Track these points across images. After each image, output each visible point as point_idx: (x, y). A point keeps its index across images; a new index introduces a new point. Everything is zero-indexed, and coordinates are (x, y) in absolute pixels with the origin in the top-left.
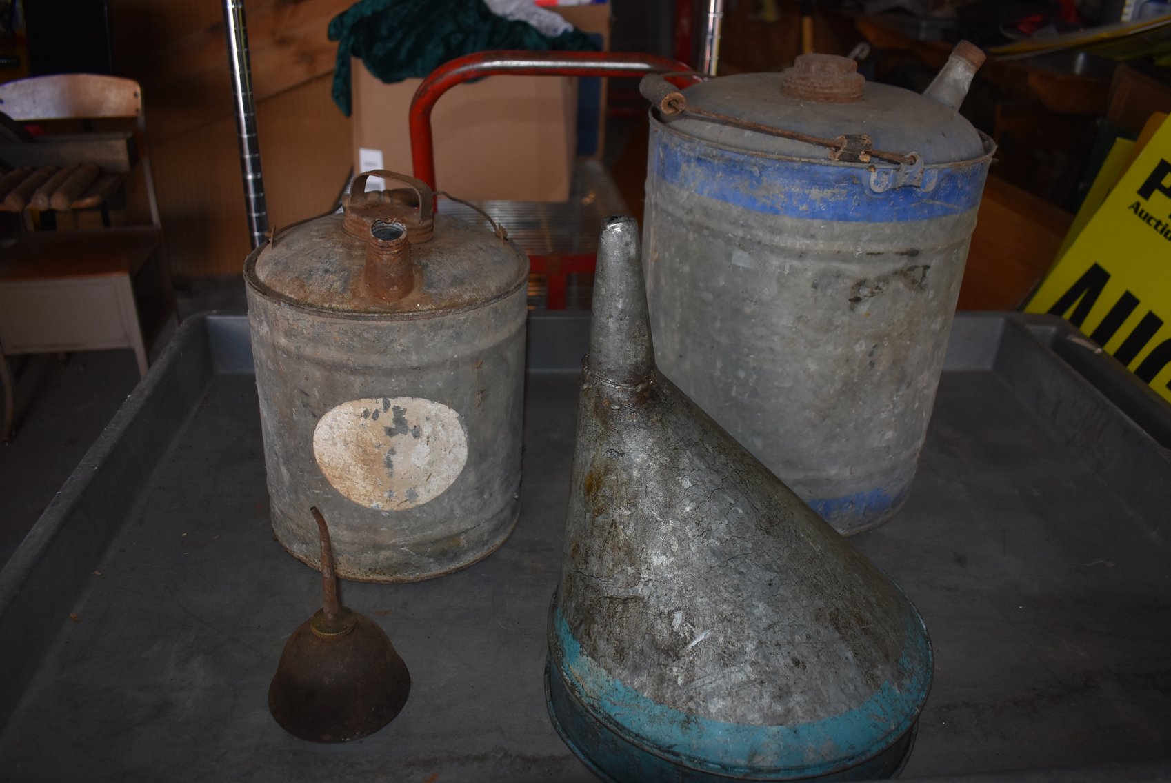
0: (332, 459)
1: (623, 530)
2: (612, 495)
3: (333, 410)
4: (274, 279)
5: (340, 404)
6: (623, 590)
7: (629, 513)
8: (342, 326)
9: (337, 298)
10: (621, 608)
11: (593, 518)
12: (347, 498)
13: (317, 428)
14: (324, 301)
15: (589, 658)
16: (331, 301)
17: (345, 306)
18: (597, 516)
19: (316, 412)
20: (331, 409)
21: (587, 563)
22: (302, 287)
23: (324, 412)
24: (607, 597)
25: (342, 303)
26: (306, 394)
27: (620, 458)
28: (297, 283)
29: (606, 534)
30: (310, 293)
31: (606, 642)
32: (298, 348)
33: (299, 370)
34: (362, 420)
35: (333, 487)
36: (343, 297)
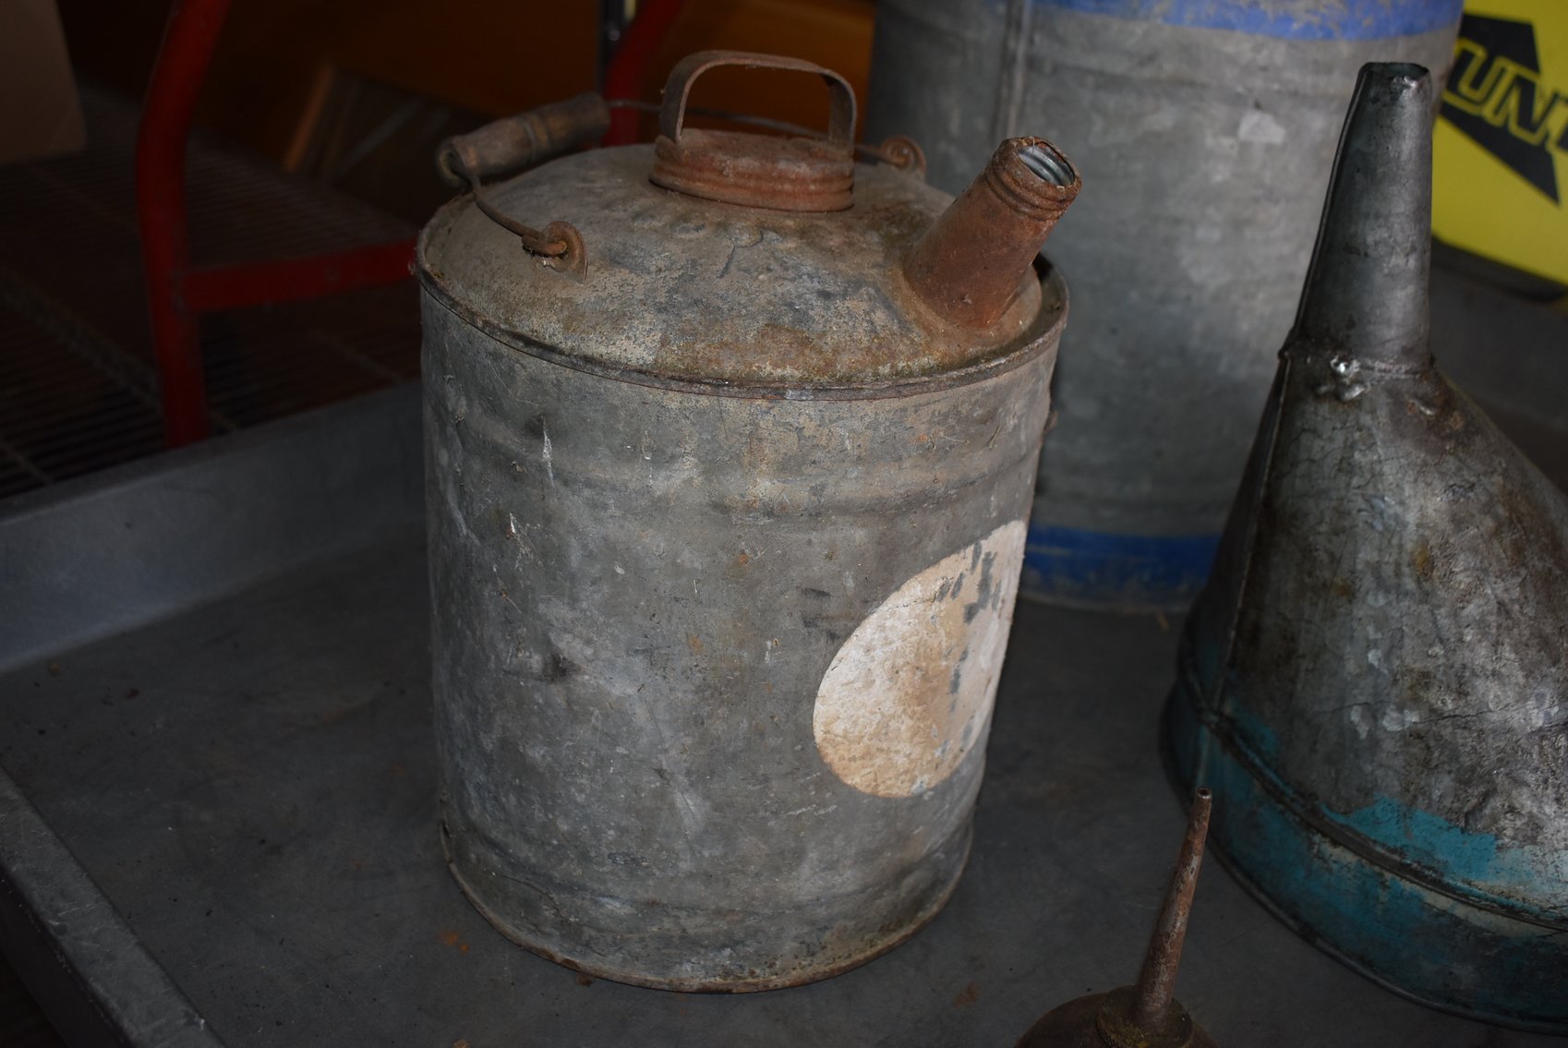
0: (855, 723)
1: (1521, 613)
2: (1481, 562)
3: (881, 608)
4: (699, 346)
5: (898, 589)
6: (1556, 709)
7: (1520, 580)
8: (938, 407)
9: (902, 347)
10: (1563, 739)
11: (1455, 614)
12: (869, 796)
13: (834, 663)
14: (876, 362)
15: (1527, 848)
16: (893, 356)
17: (925, 361)
18: (1463, 608)
19: (838, 627)
20: (879, 605)
21: (1467, 694)
22: (805, 342)
23: (858, 619)
24: (1533, 732)
25: (916, 355)
26: (822, 594)
27: (1471, 494)
28: (785, 338)
29: (1494, 631)
30: (835, 351)
31: (1555, 807)
32: (816, 491)
33: (810, 542)
34: (936, 607)
35: (846, 785)
36: (912, 341)
